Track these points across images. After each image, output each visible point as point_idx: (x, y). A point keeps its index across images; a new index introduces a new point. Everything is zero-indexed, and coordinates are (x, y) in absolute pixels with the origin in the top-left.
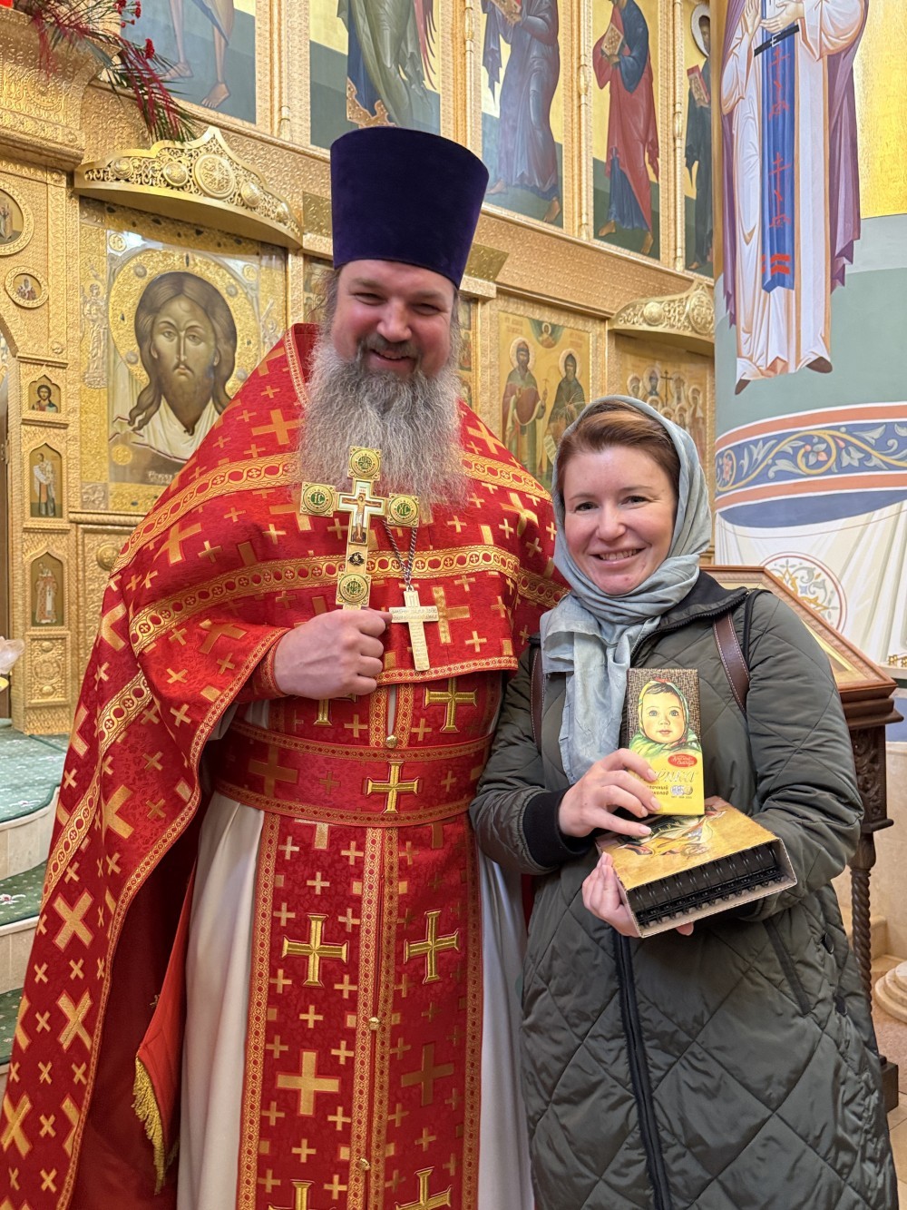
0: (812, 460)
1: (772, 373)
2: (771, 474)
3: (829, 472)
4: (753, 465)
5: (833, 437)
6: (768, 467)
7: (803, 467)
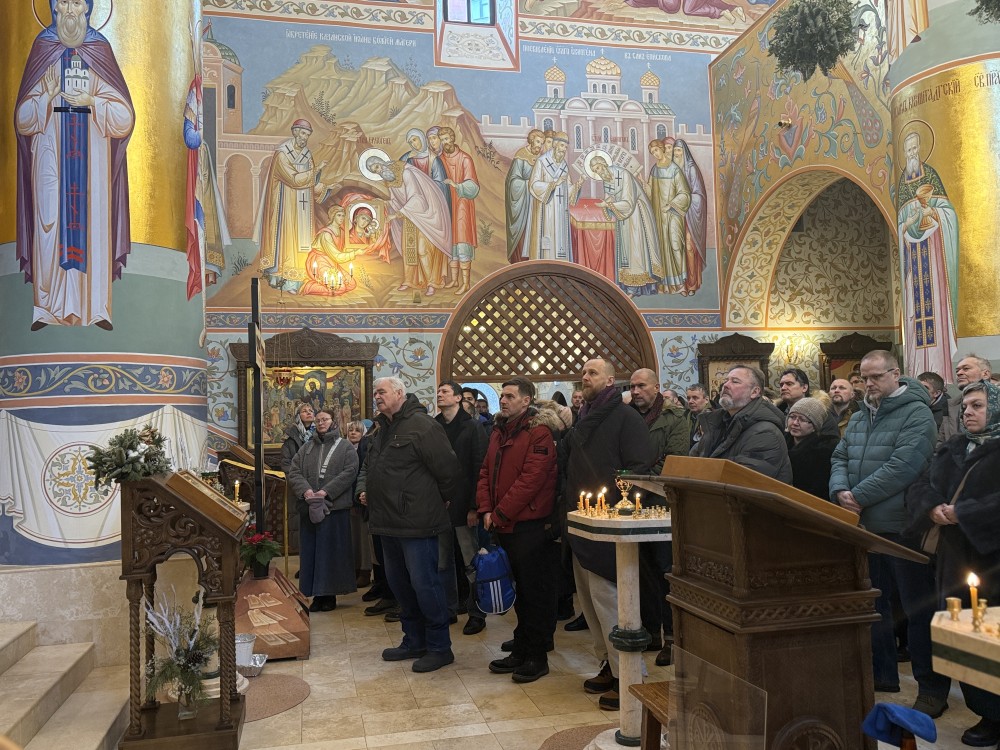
0: (99, 384)
1: (68, 324)
2: (67, 389)
3: (110, 392)
4: (50, 382)
5: (113, 370)
6: (65, 385)
7: (92, 387)
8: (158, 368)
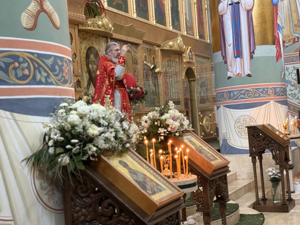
1: (238, 76)
2: (239, 98)
3: (252, 98)
4: (234, 96)
5: (253, 90)
7: (247, 97)
8: (267, 88)
